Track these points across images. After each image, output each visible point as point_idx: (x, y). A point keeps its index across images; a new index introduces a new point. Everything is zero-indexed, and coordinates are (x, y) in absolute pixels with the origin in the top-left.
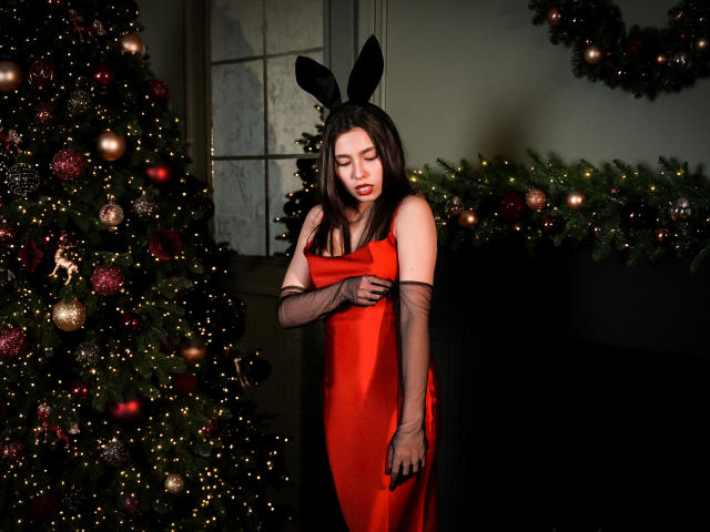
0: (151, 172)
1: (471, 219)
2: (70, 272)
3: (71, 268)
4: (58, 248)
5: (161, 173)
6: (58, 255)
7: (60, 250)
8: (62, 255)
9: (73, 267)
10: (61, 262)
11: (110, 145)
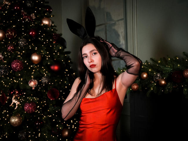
0: (52, 67)
1: (163, 82)
2: (17, 105)
3: (17, 103)
4: (13, 96)
5: (56, 68)
6: (13, 99)
7: (14, 97)
8: (14, 99)
9: (18, 103)
10: (14, 101)
11: (35, 58)
